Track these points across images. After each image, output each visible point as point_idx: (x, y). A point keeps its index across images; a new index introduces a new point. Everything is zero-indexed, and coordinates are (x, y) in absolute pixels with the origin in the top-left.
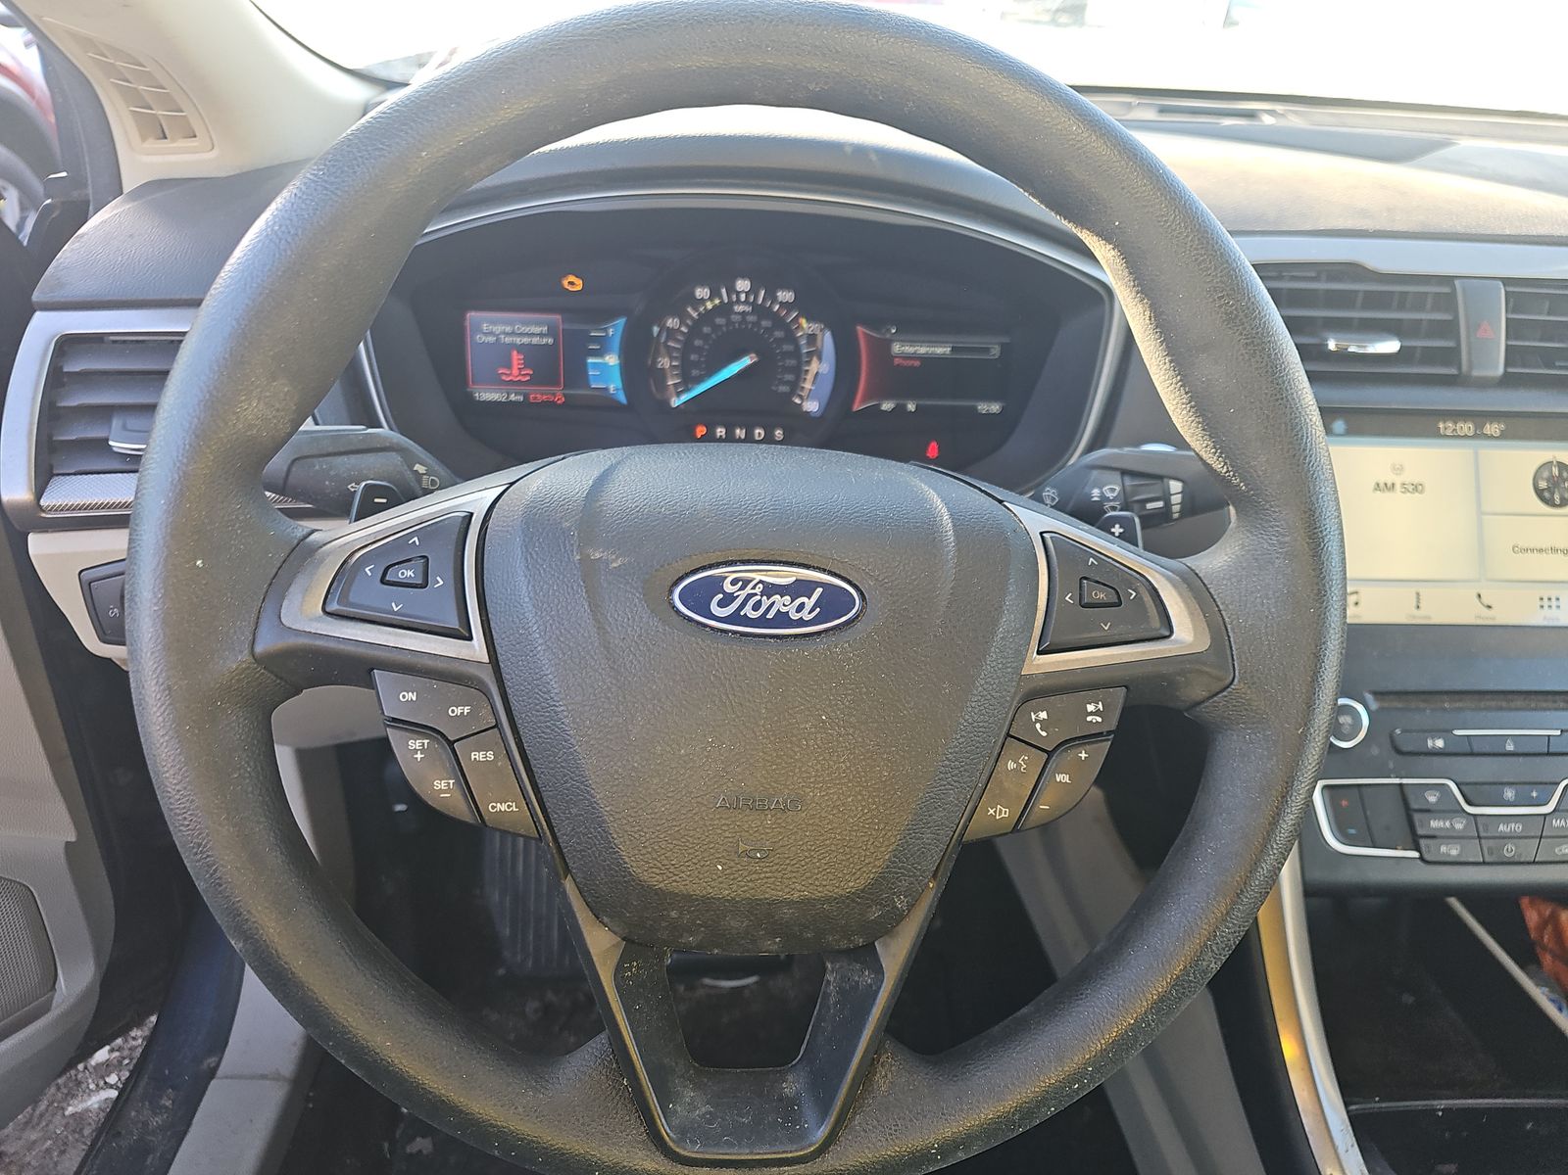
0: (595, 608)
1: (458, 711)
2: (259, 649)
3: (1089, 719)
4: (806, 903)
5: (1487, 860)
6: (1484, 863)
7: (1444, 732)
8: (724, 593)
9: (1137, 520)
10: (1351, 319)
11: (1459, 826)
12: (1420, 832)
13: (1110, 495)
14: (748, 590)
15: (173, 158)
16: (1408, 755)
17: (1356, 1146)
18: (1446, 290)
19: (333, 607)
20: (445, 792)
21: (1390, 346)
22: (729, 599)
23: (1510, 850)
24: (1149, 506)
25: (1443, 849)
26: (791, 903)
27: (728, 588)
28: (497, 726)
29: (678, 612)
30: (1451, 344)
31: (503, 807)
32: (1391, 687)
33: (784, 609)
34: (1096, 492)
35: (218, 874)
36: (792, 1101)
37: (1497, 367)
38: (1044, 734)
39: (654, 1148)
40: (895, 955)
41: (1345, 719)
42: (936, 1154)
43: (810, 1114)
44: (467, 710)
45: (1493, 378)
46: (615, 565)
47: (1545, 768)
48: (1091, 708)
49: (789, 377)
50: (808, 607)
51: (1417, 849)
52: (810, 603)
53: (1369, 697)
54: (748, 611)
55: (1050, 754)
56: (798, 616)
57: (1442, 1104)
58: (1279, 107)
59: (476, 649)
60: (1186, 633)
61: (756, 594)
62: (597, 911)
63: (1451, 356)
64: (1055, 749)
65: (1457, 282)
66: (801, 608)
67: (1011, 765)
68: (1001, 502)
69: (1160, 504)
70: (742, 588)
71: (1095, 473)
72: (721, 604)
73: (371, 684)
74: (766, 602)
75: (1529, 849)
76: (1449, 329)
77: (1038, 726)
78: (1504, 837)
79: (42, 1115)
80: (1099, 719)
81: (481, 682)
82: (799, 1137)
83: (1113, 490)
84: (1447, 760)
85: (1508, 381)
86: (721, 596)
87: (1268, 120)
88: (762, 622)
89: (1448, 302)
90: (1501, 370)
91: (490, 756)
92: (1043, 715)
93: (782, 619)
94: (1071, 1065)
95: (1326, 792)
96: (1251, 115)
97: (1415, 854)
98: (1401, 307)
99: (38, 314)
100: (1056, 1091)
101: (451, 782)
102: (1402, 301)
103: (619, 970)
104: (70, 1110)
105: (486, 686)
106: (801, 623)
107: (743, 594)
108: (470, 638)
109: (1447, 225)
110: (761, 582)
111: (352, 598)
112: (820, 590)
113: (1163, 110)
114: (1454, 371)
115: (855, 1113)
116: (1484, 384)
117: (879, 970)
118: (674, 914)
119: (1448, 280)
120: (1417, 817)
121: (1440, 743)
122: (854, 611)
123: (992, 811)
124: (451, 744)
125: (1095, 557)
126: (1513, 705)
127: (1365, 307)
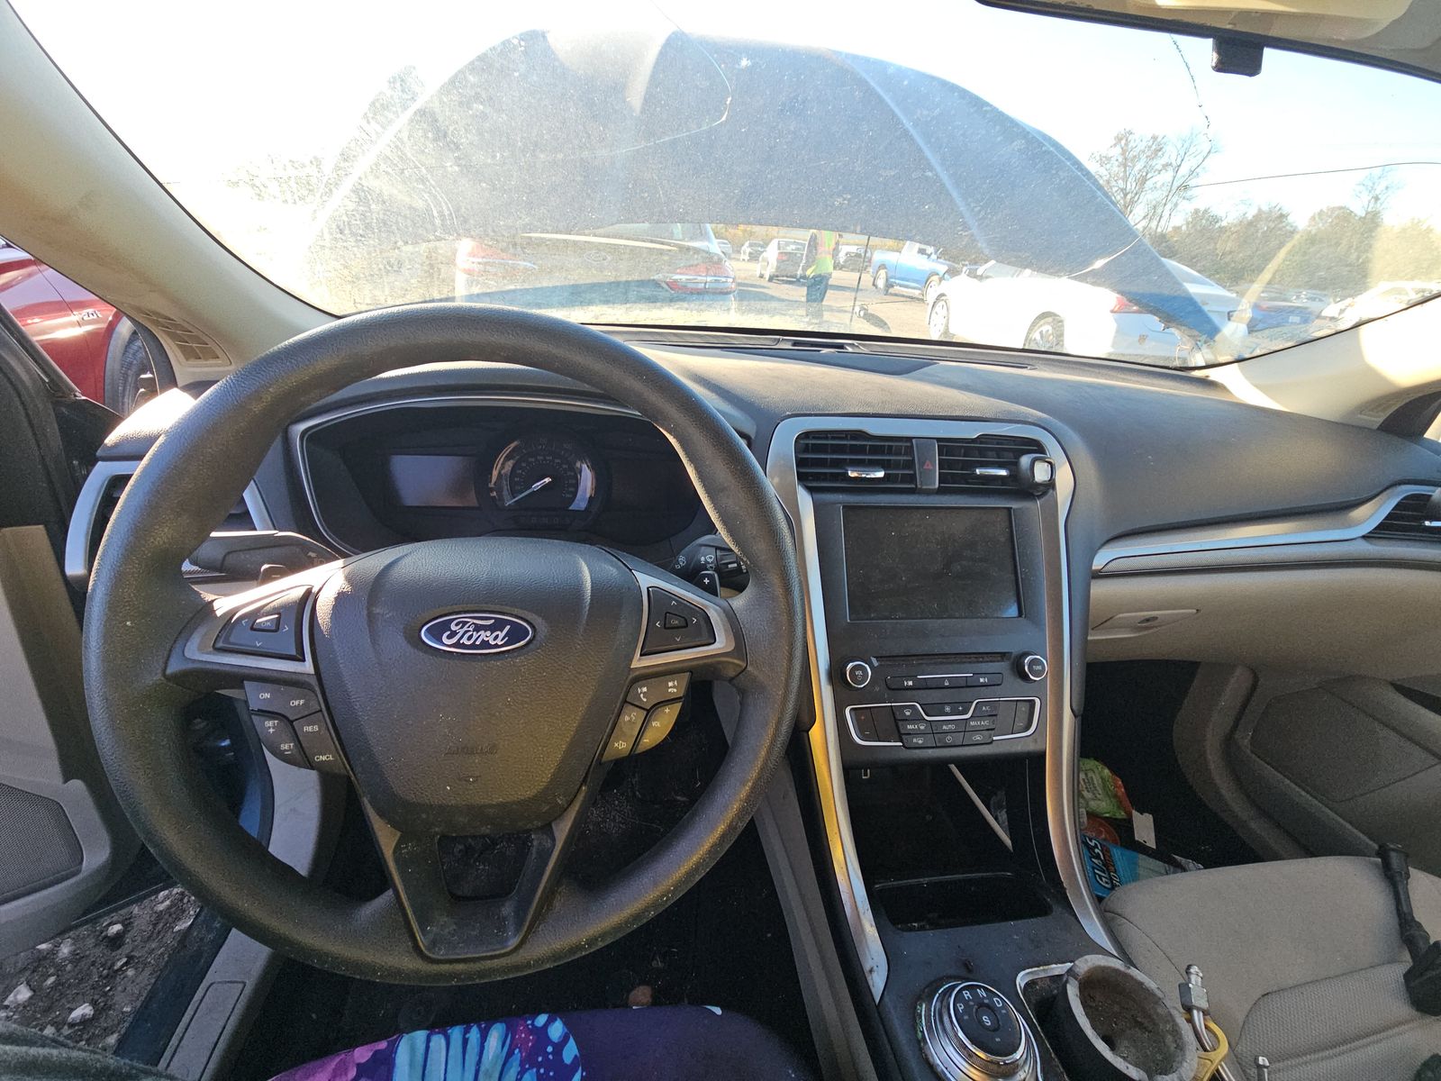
0: (374, 642)
1: (296, 703)
2: (169, 671)
3: (670, 690)
4: (502, 806)
5: (938, 745)
6: (937, 747)
7: (912, 677)
8: (451, 630)
9: (716, 575)
10: (865, 459)
11: (922, 728)
12: (902, 732)
13: (710, 560)
14: (465, 629)
15: (206, 369)
16: (896, 690)
17: (870, 911)
18: (908, 444)
19: (220, 645)
20: (287, 751)
21: (880, 474)
22: (453, 634)
23: (949, 739)
24: (730, 566)
25: (915, 740)
26: (491, 806)
27: (453, 627)
28: (321, 711)
29: (424, 642)
30: (912, 472)
31: (324, 758)
32: (884, 653)
33: (486, 639)
34: (703, 559)
35: (137, 809)
36: (505, 919)
37: (935, 484)
38: (645, 700)
39: (415, 956)
40: (562, 830)
41: (859, 673)
42: (585, 945)
43: (511, 925)
44: (302, 702)
45: (932, 489)
46: (388, 616)
47: (965, 694)
48: (670, 684)
49: (572, 489)
50: (501, 637)
51: (901, 741)
52: (501, 635)
53: (874, 660)
54: (464, 641)
55: (648, 711)
56: (495, 642)
57: (925, 880)
58: (855, 342)
59: (308, 667)
60: (722, 643)
61: (470, 631)
62: (381, 814)
63: (912, 478)
64: (651, 708)
65: (914, 441)
66: (497, 637)
67: (627, 718)
68: (631, 570)
69: (736, 565)
70: (461, 628)
71: (703, 548)
72: (449, 637)
73: (242, 687)
74: (475, 634)
75: (959, 738)
76: (910, 464)
77: (642, 695)
78: (946, 732)
79: (159, 932)
80: (675, 690)
81: (310, 685)
82: (504, 942)
83: (711, 558)
84: (914, 692)
85: (940, 491)
86: (449, 633)
87: (850, 349)
88: (473, 646)
89: (910, 450)
90: (937, 486)
91: (316, 728)
92: (645, 689)
93: (485, 644)
94: (662, 888)
95: (853, 713)
96: (841, 346)
97: (901, 744)
98: (890, 453)
99: (100, 463)
100: (654, 905)
101: (292, 745)
102: (890, 451)
103: (397, 849)
104: (177, 928)
105: (313, 688)
106: (497, 646)
107: (462, 631)
108: (304, 660)
109: (910, 411)
110: (473, 623)
111: (232, 639)
112: (508, 627)
113: (796, 343)
114: (913, 486)
115: (540, 924)
116: (929, 492)
117: (554, 840)
118: (424, 816)
119: (909, 439)
120: (900, 723)
121: (910, 683)
122: (528, 638)
123: (616, 745)
124: (291, 722)
125: (676, 601)
126: (949, 661)
127: (870, 453)
